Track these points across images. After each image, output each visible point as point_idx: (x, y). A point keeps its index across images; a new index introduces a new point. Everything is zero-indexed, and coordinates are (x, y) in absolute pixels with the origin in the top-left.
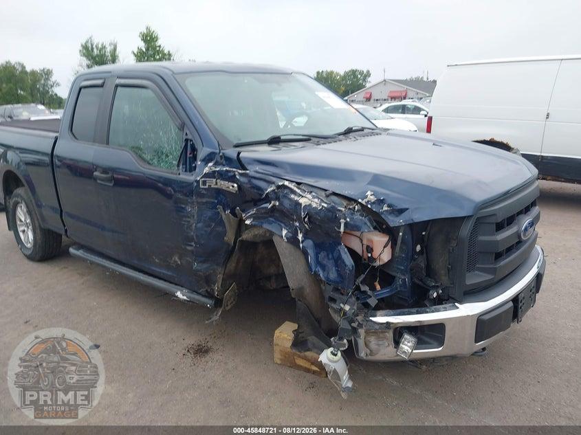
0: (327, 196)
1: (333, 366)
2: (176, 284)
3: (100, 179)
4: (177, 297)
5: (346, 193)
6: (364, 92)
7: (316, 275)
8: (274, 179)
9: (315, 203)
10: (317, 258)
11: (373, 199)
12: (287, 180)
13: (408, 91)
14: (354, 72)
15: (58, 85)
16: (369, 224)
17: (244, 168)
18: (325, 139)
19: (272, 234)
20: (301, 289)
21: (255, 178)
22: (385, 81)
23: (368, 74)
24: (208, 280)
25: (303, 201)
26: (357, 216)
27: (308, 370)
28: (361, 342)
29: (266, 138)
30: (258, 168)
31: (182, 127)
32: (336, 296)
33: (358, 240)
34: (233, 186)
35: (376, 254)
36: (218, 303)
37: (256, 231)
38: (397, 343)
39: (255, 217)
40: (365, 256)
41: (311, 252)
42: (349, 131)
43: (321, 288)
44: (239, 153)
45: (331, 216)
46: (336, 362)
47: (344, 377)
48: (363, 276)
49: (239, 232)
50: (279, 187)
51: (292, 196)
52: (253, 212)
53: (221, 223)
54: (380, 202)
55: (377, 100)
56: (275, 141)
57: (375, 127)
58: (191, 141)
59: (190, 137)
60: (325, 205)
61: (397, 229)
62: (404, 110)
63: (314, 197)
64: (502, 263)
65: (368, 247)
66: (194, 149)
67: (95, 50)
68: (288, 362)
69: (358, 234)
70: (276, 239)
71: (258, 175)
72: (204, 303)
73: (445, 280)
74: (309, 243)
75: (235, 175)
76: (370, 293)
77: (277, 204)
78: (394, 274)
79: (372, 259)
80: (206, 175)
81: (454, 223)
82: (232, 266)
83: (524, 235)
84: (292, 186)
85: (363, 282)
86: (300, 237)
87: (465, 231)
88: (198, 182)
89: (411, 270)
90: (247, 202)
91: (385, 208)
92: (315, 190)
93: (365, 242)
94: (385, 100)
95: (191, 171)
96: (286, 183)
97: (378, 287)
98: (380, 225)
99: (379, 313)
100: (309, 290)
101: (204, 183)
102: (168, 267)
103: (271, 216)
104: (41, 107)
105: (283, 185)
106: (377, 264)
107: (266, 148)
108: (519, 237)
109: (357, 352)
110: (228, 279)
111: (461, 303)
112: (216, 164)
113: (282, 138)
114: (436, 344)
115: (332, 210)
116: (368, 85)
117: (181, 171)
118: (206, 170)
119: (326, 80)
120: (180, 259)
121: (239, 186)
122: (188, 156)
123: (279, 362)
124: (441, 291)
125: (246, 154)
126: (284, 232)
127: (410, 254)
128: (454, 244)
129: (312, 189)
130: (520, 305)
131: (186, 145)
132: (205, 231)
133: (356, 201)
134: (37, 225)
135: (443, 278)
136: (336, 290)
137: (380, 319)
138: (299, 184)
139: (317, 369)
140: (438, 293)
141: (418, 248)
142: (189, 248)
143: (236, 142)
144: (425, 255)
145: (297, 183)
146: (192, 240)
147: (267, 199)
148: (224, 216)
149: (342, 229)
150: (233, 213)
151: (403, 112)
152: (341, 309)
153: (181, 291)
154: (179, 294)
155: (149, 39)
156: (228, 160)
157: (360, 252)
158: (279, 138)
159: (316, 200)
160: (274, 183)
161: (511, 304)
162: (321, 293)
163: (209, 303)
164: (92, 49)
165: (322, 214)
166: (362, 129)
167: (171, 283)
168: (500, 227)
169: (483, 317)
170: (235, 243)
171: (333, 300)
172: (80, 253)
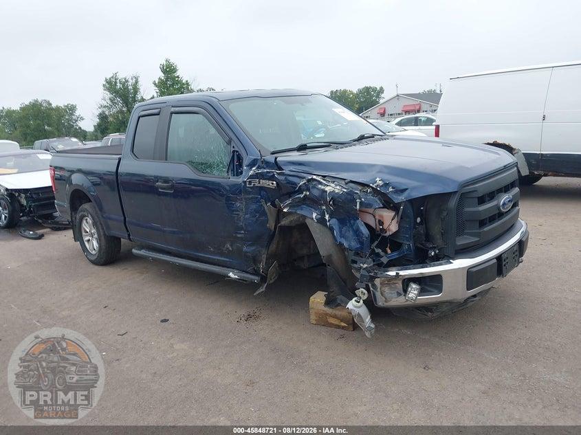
0: (346, 184)
1: (357, 310)
2: (228, 268)
3: (162, 189)
4: (230, 277)
5: (360, 180)
6: (378, 108)
7: (341, 245)
8: (305, 175)
9: (338, 189)
10: (341, 232)
11: (381, 183)
12: (315, 175)
13: (422, 104)
14: (367, 89)
15: (82, 119)
16: (379, 202)
17: (280, 169)
18: (343, 144)
19: (305, 217)
20: (330, 256)
21: (290, 176)
22: (398, 96)
23: (382, 90)
24: (255, 260)
25: (327, 189)
26: (370, 197)
27: (338, 327)
28: (378, 294)
29: (295, 146)
30: (292, 168)
31: (229, 142)
32: (356, 258)
33: (371, 217)
34: (273, 184)
35: (385, 226)
36: (264, 279)
37: (291, 218)
38: (405, 291)
39: (290, 206)
40: (378, 229)
41: (336, 227)
42: (362, 138)
43: (345, 255)
44: (276, 158)
45: (350, 198)
46: (359, 307)
47: (367, 320)
48: (376, 243)
49: (278, 221)
50: (309, 181)
51: (320, 186)
52: (288, 202)
53: (264, 213)
54: (386, 185)
55: (391, 115)
56: (302, 148)
57: (383, 134)
58: (237, 152)
59: (236, 149)
60: (345, 190)
61: (399, 204)
62: (416, 122)
63: (336, 185)
64: (486, 229)
65: (379, 221)
66: (240, 159)
67: (118, 84)
68: (323, 321)
69: (371, 210)
70: (308, 222)
71: (292, 173)
72: (252, 279)
73: (439, 242)
74: (334, 221)
75: (274, 175)
76: (382, 254)
77: (308, 193)
78: (401, 242)
79: (384, 230)
80: (252, 177)
81: (443, 197)
82: (273, 247)
83: (503, 208)
84: (318, 178)
85: (377, 247)
86: (327, 217)
87: (453, 203)
88: (245, 182)
89: (414, 236)
90: (284, 195)
91: (391, 190)
92: (337, 180)
93: (377, 217)
94: (399, 114)
95: (237, 176)
96: (314, 177)
97: (389, 251)
98: (388, 204)
99: (390, 269)
100: (336, 258)
101: (250, 182)
102: (222, 254)
103: (304, 204)
104: (74, 140)
105: (312, 178)
106: (388, 234)
107: (296, 153)
108: (499, 209)
109: (376, 300)
110: (270, 258)
111: (454, 259)
112: (259, 168)
113: (308, 145)
114: (436, 291)
115: (351, 194)
116: (381, 101)
117: (230, 176)
118: (251, 173)
119: (341, 98)
120: (231, 246)
121: (277, 183)
122: (236, 163)
123: (314, 322)
124: (437, 251)
125: (281, 158)
126: (314, 215)
127: (412, 225)
128: (445, 214)
129: (334, 180)
130: (504, 263)
131: (233, 156)
132: (252, 221)
133: (368, 186)
134: (102, 233)
135: (439, 241)
136: (357, 254)
137: (392, 273)
138: (324, 177)
139: (345, 325)
140: (435, 253)
141: (419, 220)
142: (239, 236)
143: (272, 150)
144: (424, 225)
145: (322, 176)
146: (242, 229)
147: (300, 191)
148: (266, 208)
149: (358, 207)
150: (273, 204)
151: (416, 125)
152: (361, 267)
153: (233, 272)
154: (231, 275)
155: (169, 70)
156: (267, 164)
157: (374, 226)
158: (306, 145)
159: (338, 187)
160: (304, 178)
161: (495, 261)
162: (345, 258)
163: (256, 279)
164: (116, 83)
165: (343, 198)
166: (373, 136)
167: (223, 267)
168: (482, 200)
169: (472, 269)
170: (275, 228)
171: (355, 262)
172: (143, 252)
